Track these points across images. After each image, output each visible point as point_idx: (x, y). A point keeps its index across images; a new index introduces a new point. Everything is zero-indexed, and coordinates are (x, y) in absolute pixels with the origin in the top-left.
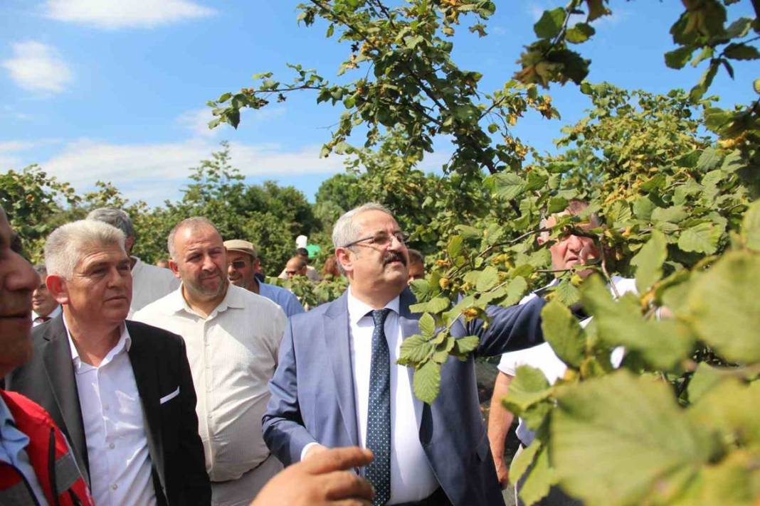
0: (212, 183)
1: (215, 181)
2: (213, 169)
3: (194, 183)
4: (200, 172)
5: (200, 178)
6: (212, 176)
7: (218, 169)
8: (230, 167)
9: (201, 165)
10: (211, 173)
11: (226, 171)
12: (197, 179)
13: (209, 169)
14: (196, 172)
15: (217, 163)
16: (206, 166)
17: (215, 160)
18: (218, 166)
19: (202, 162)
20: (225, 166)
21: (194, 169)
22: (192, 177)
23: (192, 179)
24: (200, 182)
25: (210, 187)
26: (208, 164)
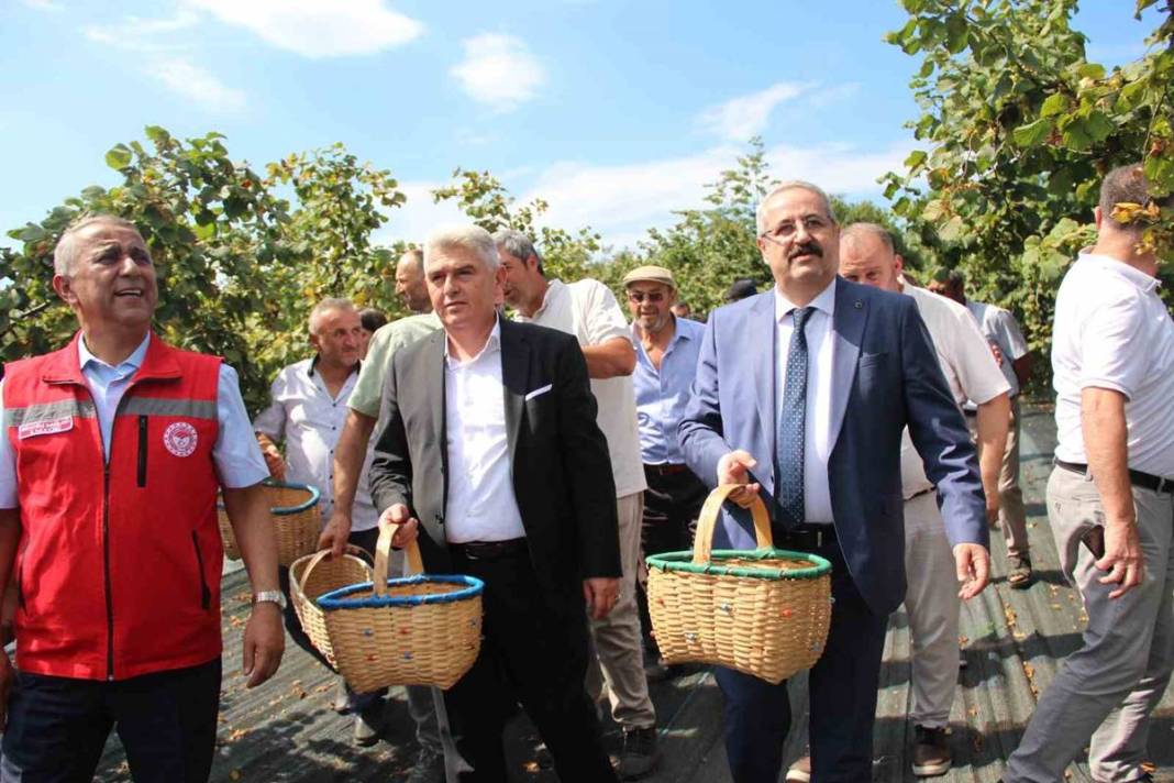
0: (740, 206)
1: (745, 202)
2: (741, 184)
3: (713, 207)
4: (720, 191)
5: (721, 198)
6: (739, 196)
7: (748, 182)
8: (766, 178)
9: (721, 178)
10: (738, 190)
11: (760, 185)
12: (717, 201)
13: (735, 184)
14: (713, 191)
15: (746, 174)
16: (729, 180)
17: (743, 169)
18: (748, 178)
19: (723, 173)
20: (760, 176)
21: (711, 186)
22: (710, 198)
23: (709, 202)
24: (721, 206)
25: (738, 212)
26: (732, 176)
